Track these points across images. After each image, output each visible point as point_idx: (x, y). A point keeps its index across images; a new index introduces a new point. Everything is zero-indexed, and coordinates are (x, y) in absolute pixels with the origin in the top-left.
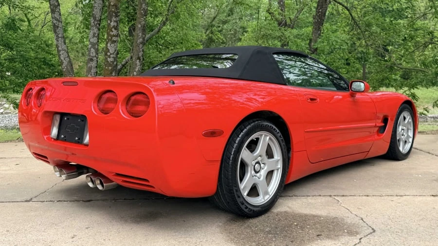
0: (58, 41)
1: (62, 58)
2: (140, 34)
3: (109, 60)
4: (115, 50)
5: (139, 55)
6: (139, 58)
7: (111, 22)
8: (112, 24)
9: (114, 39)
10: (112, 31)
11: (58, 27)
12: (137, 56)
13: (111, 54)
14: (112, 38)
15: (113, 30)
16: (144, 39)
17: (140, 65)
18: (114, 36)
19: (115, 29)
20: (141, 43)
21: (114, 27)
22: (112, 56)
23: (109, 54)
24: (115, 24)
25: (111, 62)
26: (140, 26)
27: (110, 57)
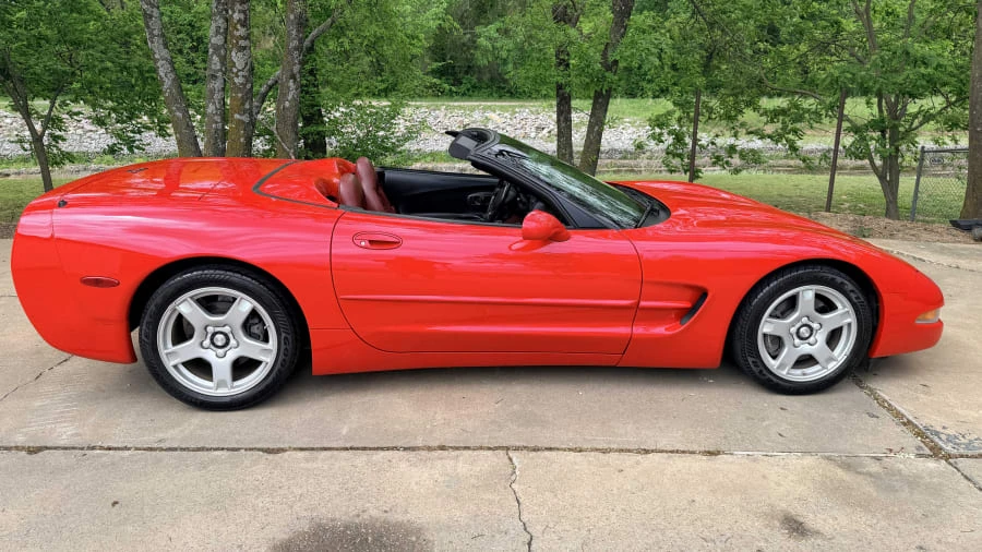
0: (152, 42)
1: (162, 74)
2: (294, 32)
3: (236, 80)
4: (246, 64)
5: (292, 70)
6: (293, 77)
7: (234, 12)
8: (236, 16)
9: (242, 43)
10: (237, 30)
11: (151, 17)
12: (289, 73)
13: (239, 71)
14: (237, 42)
15: (239, 27)
16: (301, 41)
17: (296, 89)
18: (242, 38)
19: (243, 26)
20: (296, 49)
21: (239, 20)
22: (239, 74)
23: (235, 70)
24: (242, 16)
25: (242, 84)
26: (292, 17)
27: (238, 76)
